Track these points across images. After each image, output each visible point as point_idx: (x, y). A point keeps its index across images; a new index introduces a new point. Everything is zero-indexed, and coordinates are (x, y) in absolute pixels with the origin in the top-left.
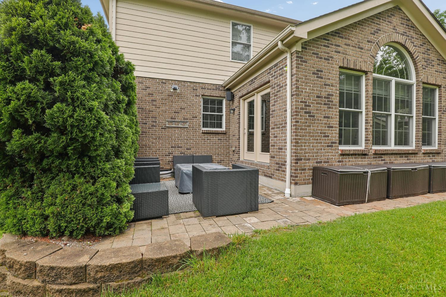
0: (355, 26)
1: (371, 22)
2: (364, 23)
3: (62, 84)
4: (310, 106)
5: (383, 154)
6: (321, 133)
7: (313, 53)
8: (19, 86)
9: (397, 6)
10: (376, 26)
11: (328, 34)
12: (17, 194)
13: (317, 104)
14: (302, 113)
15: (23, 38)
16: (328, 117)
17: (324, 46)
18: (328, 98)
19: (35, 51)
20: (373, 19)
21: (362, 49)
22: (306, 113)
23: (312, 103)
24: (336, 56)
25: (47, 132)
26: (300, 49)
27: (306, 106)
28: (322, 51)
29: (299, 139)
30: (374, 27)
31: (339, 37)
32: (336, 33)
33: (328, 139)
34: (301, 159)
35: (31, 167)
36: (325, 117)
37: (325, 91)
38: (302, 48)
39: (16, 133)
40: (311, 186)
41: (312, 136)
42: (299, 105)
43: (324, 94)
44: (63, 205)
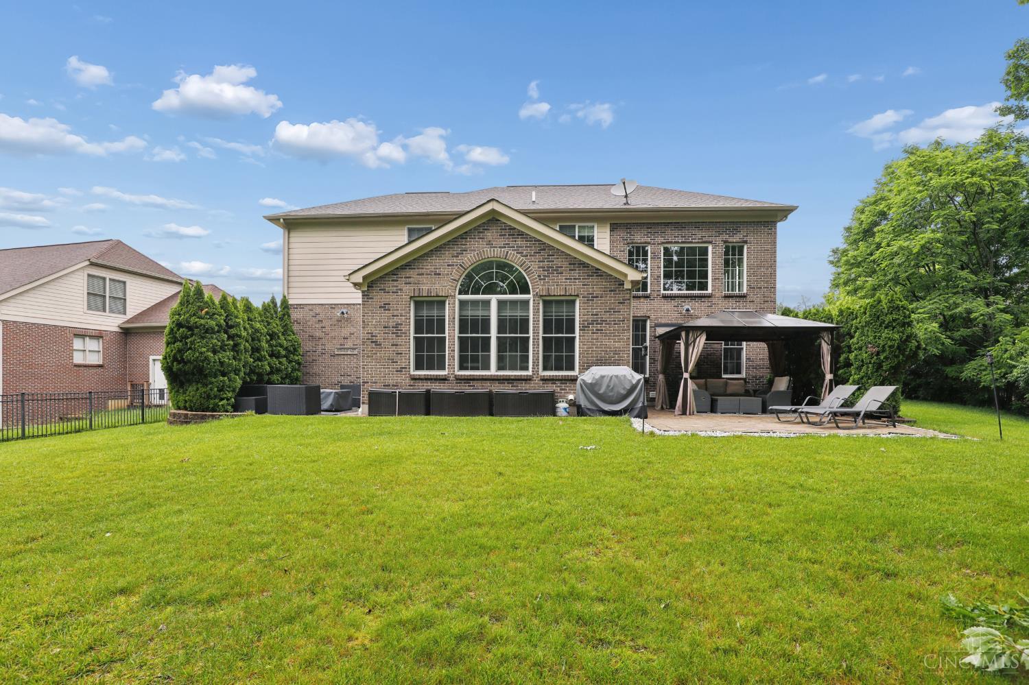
0: (431, 254)
1: (452, 245)
2: (442, 248)
3: (191, 342)
4: (377, 336)
5: (471, 380)
6: (388, 359)
7: (380, 290)
8: (176, 344)
9: (493, 218)
10: (459, 248)
11: (397, 268)
12: (178, 391)
13: (384, 333)
14: (369, 342)
15: (177, 325)
16: (397, 345)
17: (392, 281)
18: (396, 327)
19: (181, 329)
20: (456, 242)
21: (440, 274)
22: (372, 342)
23: (379, 333)
24: (406, 288)
25: (185, 363)
26: (366, 289)
27: (372, 336)
28: (390, 286)
29: (366, 365)
30: (457, 249)
31: (410, 269)
32: (406, 266)
33: (396, 365)
34: (368, 382)
35: (182, 378)
36: (392, 345)
37: (393, 322)
38: (368, 287)
39: (175, 363)
40: (367, 406)
41: (378, 363)
42: (365, 336)
43: (391, 324)
44: (193, 397)
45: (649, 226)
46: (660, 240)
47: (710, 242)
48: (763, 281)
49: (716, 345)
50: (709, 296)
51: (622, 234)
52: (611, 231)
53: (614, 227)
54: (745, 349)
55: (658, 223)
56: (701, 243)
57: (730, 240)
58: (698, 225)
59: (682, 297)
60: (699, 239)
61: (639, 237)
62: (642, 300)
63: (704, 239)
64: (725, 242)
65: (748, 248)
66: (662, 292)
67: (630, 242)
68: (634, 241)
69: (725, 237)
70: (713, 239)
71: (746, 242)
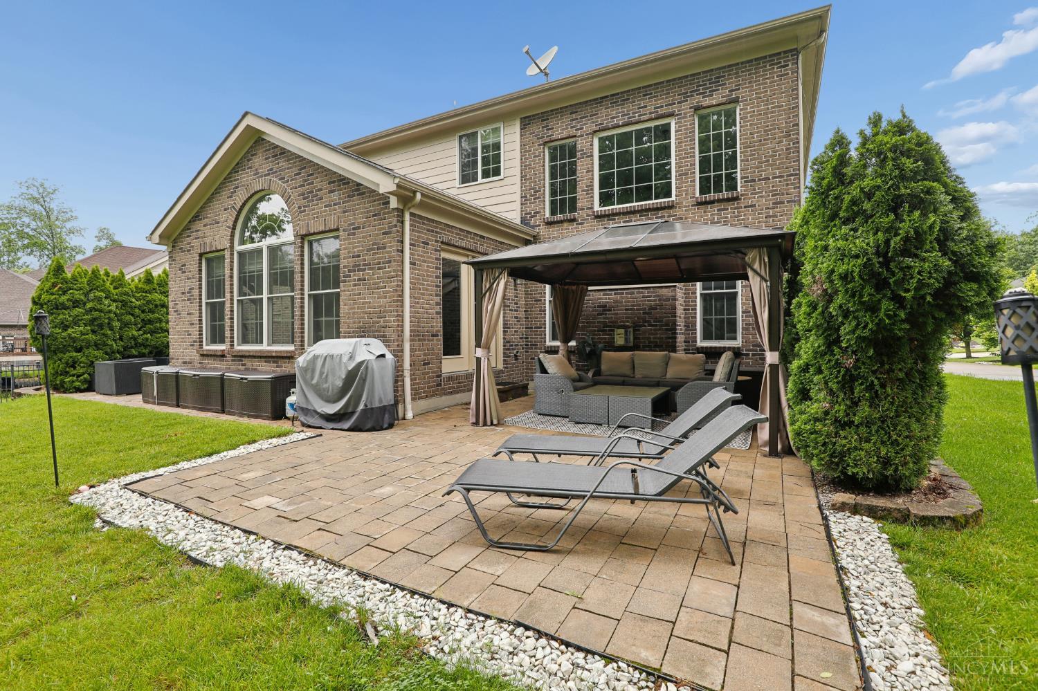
9: (259, 138)
45: (573, 109)
46: (590, 126)
47: (671, 115)
48: (772, 165)
49: (664, 291)
50: (670, 207)
51: (536, 128)
52: (521, 129)
53: (526, 123)
54: (740, 294)
55: (587, 102)
56: (657, 118)
57: (707, 102)
58: (647, 91)
59: (624, 214)
60: (651, 113)
61: (560, 129)
62: (565, 225)
63: (660, 111)
64: (697, 109)
65: (741, 110)
66: (597, 208)
67: (548, 139)
68: (553, 138)
69: (697, 100)
70: (675, 109)
71: (736, 101)
